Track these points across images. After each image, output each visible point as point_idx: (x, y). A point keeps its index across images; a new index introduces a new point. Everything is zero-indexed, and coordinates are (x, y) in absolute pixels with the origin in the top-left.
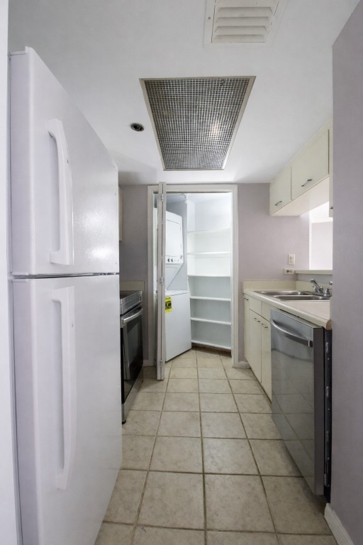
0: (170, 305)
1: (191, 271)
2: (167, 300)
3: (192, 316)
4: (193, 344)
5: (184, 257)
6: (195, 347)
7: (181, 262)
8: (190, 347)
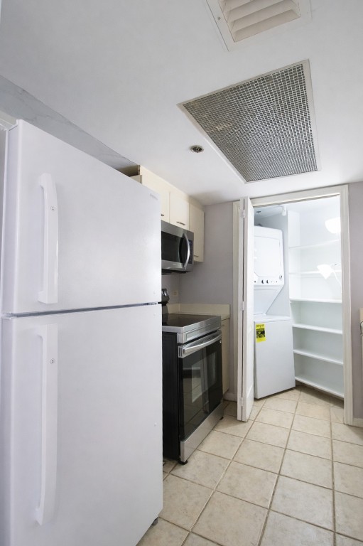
0: (263, 332)
1: (295, 294)
2: (259, 328)
3: (295, 348)
4: (297, 381)
5: (284, 277)
6: (300, 386)
7: (281, 283)
8: (294, 386)
